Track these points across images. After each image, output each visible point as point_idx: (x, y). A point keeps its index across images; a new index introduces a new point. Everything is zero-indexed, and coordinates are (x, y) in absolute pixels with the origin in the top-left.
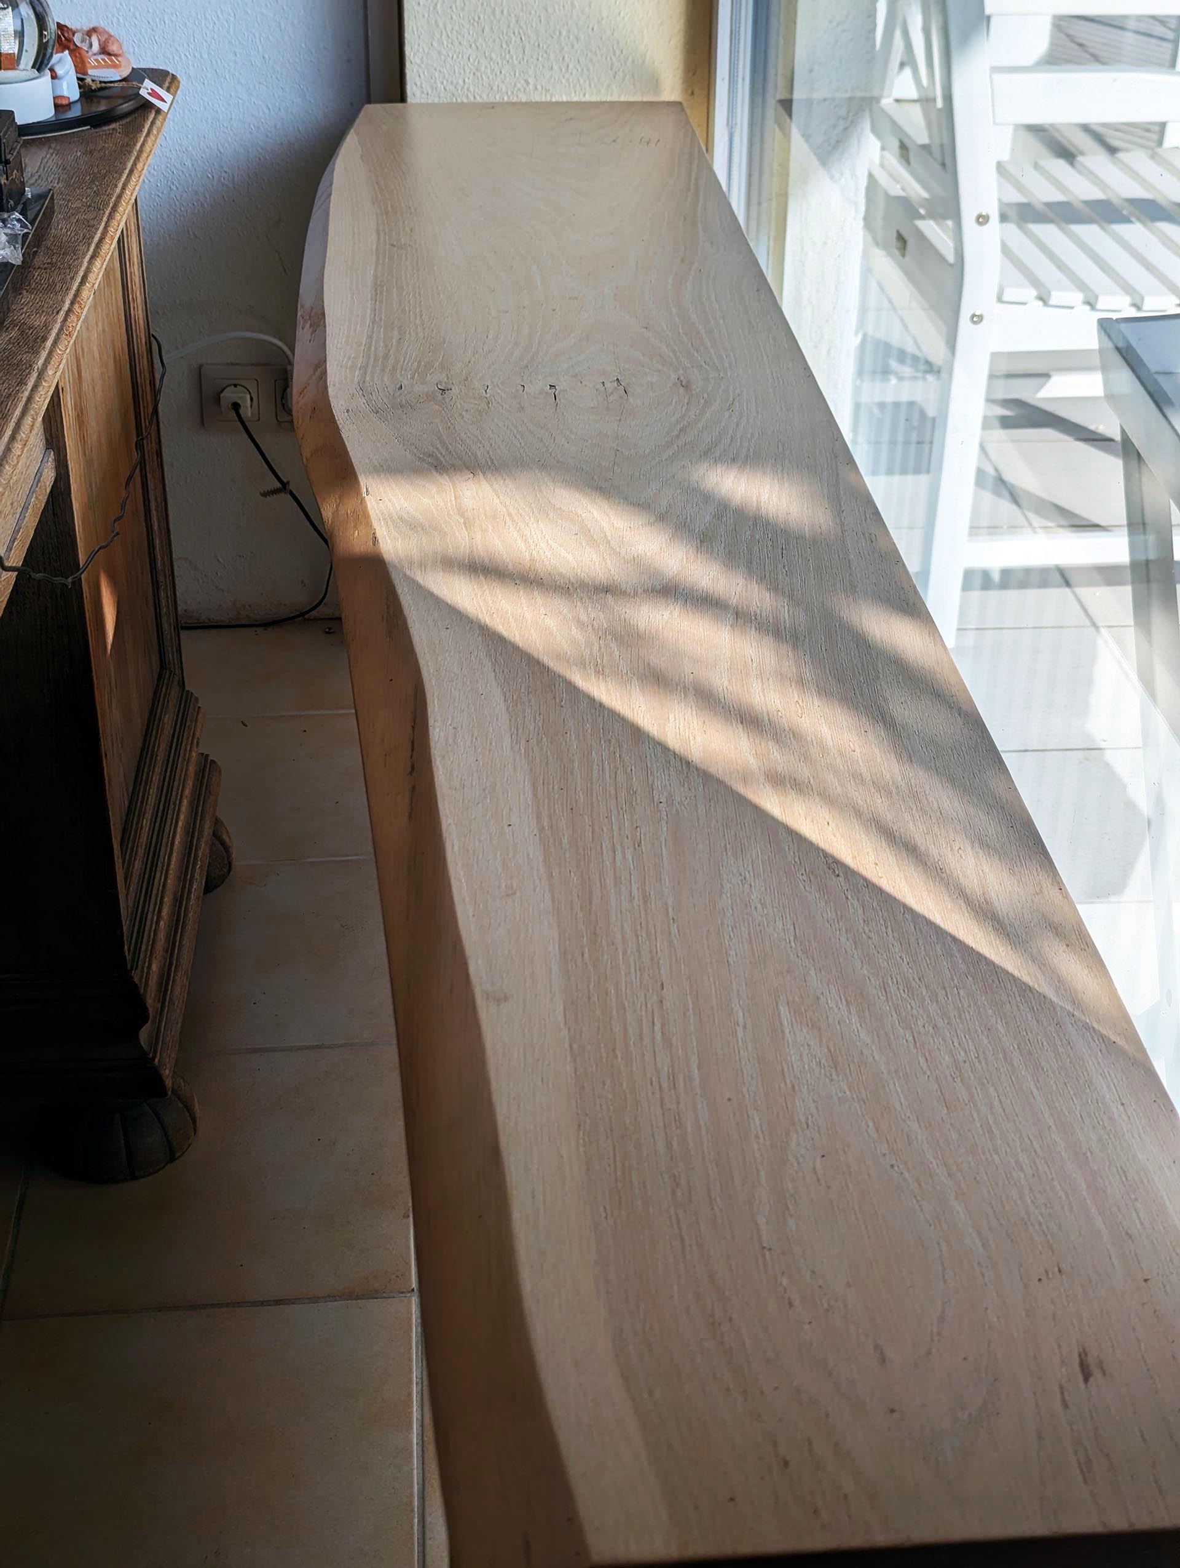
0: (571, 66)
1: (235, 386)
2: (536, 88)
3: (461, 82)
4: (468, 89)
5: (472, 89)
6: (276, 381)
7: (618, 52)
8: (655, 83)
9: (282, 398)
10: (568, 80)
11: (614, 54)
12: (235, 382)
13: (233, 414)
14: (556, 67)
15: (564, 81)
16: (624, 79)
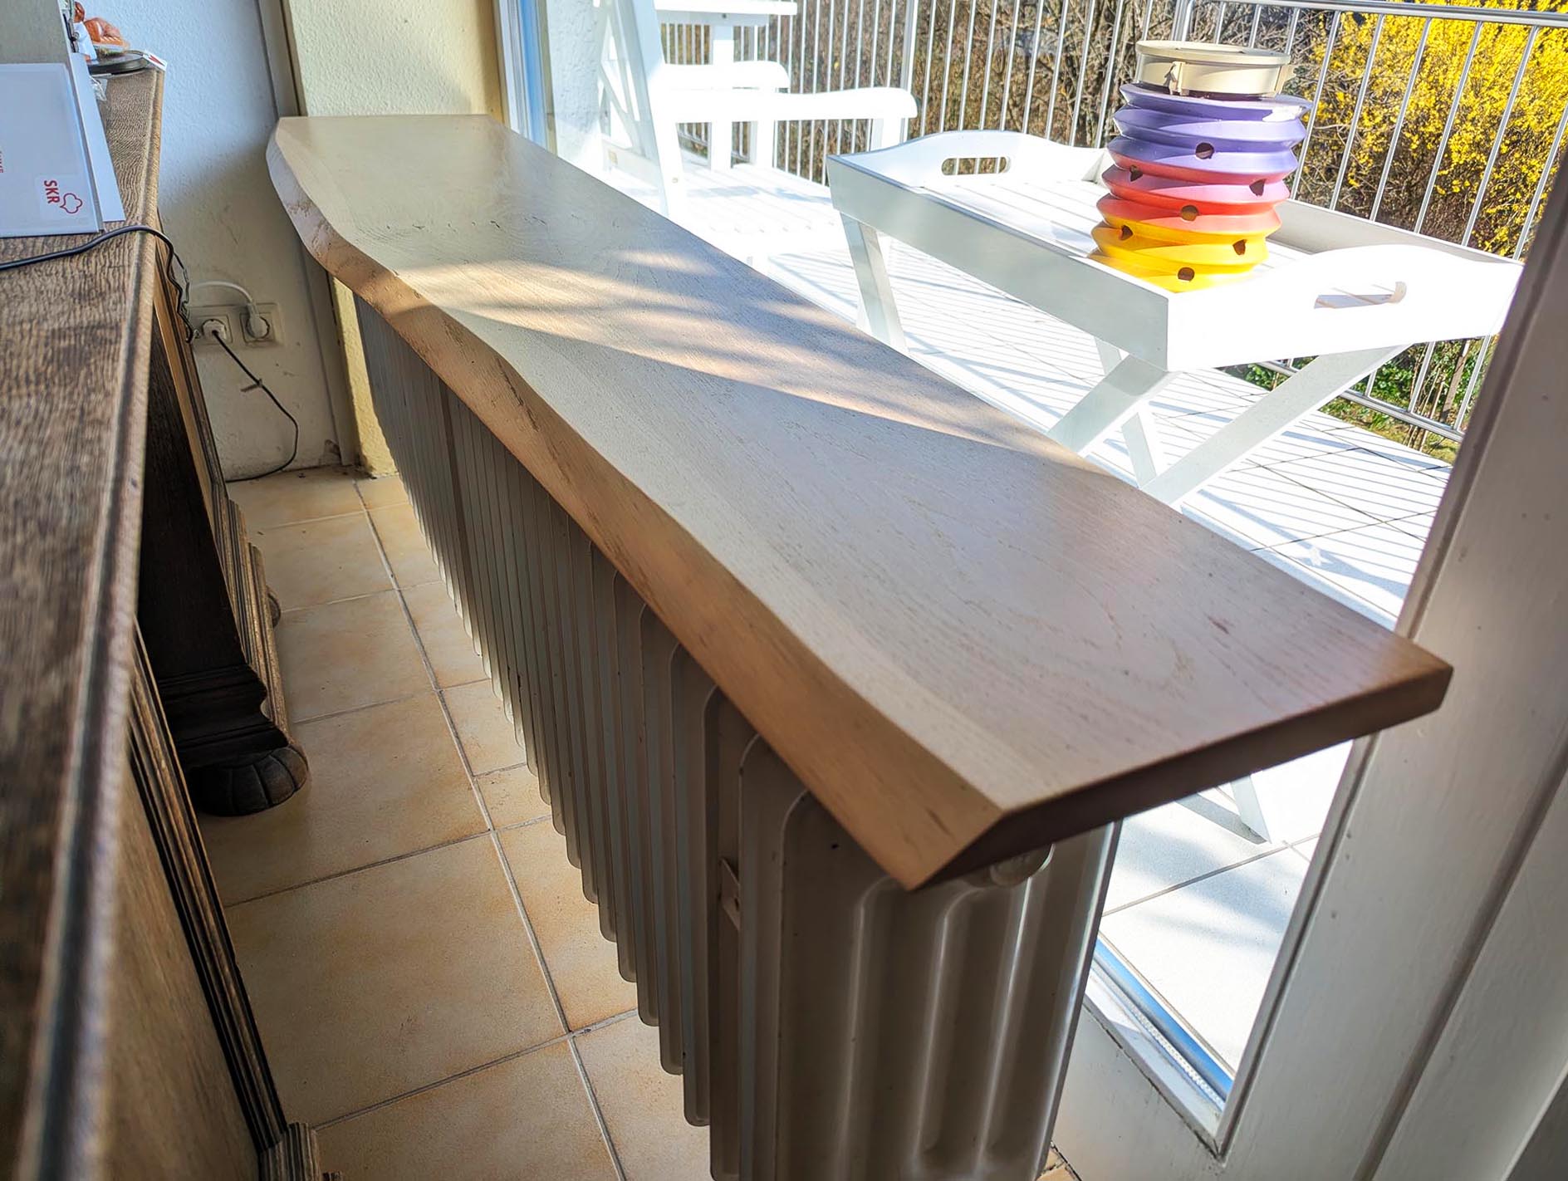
0: (413, 93)
1: (212, 320)
2: (393, 108)
3: (343, 104)
4: (348, 109)
5: (351, 108)
6: (241, 314)
7: (442, 84)
8: (468, 104)
9: (246, 326)
10: (413, 103)
11: (440, 85)
12: (212, 318)
13: (215, 339)
14: (403, 94)
15: (410, 103)
16: (448, 102)
